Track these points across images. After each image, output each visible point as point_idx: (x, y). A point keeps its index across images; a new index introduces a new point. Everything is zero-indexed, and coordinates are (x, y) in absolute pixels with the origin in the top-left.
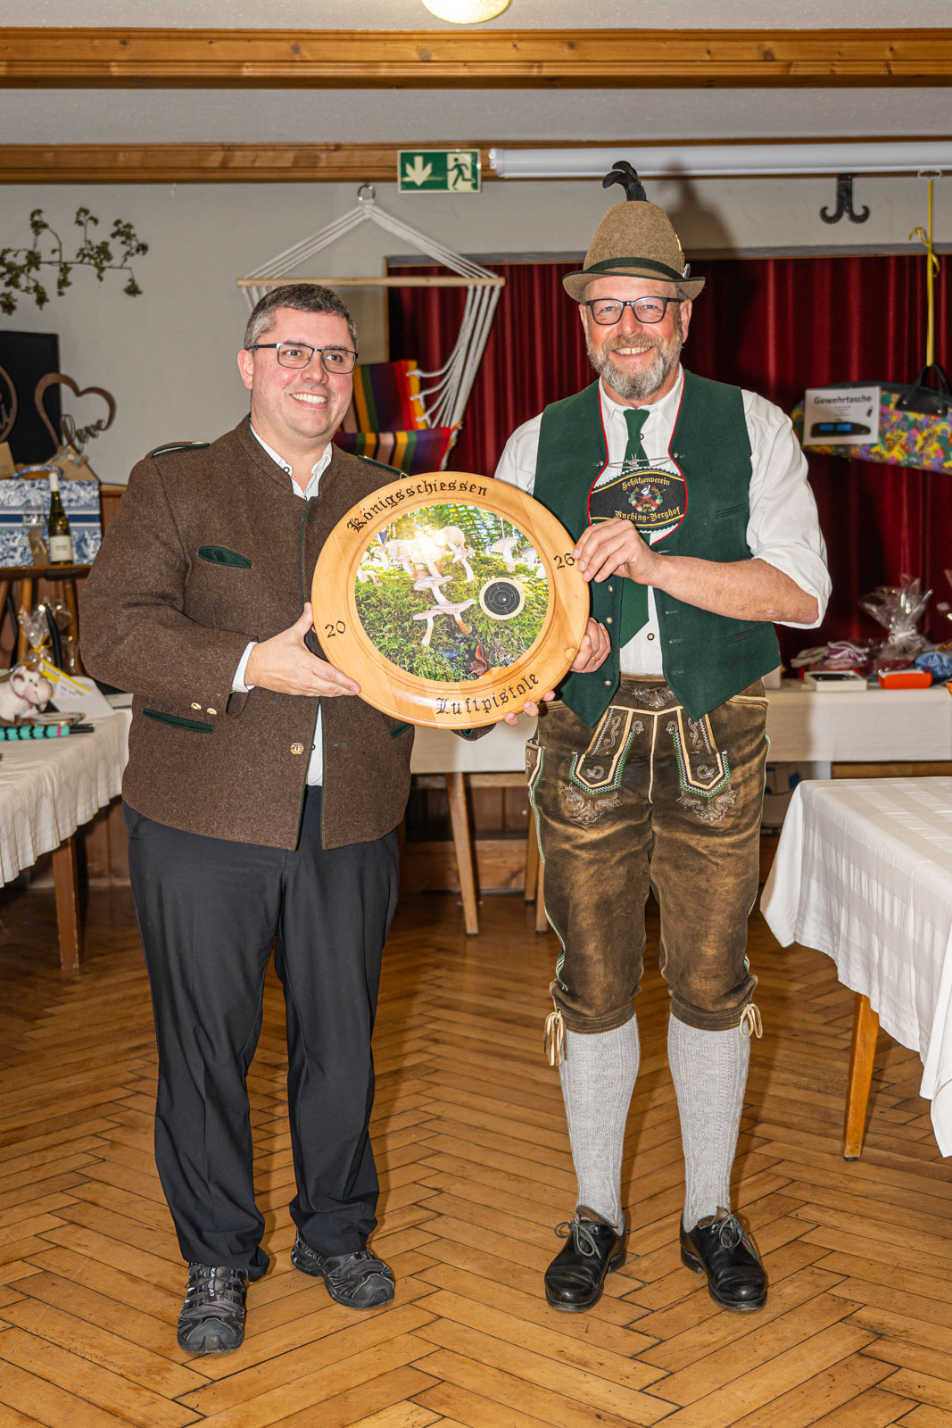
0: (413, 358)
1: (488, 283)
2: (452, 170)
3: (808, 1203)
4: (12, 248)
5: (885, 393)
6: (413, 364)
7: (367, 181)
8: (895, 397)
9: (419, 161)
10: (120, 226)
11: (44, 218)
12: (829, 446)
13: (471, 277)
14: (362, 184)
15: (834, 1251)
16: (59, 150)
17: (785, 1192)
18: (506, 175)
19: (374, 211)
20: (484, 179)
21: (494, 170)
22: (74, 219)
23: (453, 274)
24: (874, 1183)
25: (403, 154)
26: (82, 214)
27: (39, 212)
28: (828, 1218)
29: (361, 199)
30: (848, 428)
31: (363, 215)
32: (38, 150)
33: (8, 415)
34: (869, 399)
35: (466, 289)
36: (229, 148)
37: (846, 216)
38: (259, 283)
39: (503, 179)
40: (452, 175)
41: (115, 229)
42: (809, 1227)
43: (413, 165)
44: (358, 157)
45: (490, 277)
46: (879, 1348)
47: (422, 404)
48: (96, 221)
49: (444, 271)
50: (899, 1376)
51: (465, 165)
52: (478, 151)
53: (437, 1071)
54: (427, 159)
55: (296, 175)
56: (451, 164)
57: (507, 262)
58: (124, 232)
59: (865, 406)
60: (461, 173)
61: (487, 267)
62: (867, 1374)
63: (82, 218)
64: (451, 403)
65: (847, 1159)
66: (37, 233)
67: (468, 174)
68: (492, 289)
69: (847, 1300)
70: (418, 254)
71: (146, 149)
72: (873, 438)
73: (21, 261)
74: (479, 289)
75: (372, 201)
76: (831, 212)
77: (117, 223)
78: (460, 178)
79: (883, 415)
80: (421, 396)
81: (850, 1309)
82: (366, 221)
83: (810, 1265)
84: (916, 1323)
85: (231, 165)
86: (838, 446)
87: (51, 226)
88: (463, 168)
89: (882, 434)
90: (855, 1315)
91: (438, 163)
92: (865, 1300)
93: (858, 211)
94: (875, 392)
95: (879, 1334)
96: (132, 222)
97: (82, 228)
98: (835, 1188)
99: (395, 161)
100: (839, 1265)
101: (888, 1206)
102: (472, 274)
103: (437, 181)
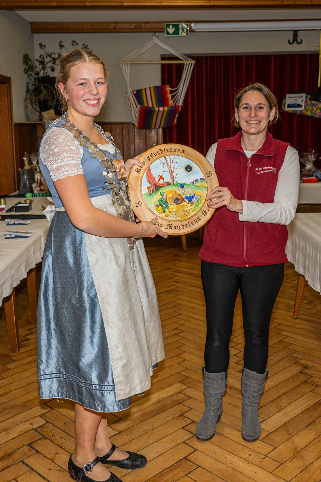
0: (168, 84)
1: (190, 62)
2: (181, 29)
3: (284, 330)
4: (54, 52)
5: (307, 95)
6: (168, 86)
7: (156, 32)
8: (309, 96)
9: (171, 26)
10: (85, 46)
11: (63, 44)
12: (292, 111)
13: (186, 61)
14: (154, 33)
15: (292, 344)
16: (67, 23)
17: (278, 327)
18: (196, 31)
19: (158, 41)
20: (190, 32)
21: (193, 29)
22: (71, 43)
23: (180, 59)
24: (303, 325)
25: (166, 25)
26: (74, 42)
27: (61, 42)
28: (289, 334)
29: (154, 37)
30: (296, 105)
31: (154, 42)
32: (61, 24)
33: (54, 101)
34: (302, 97)
35: (184, 64)
36: (116, 23)
37: (295, 43)
38: (124, 62)
39: (195, 32)
40: (181, 31)
41: (83, 47)
42: (285, 337)
43: (169, 28)
44: (153, 26)
45: (191, 61)
46: (306, 371)
47: (171, 98)
48: (77, 44)
49: (177, 59)
50: (312, 379)
51: (184, 28)
52: (188, 23)
53: (178, 291)
54: (173, 26)
55: (135, 31)
56: (180, 27)
57: (195, 56)
58: (85, 47)
59: (301, 99)
60: (183, 30)
61: (190, 57)
62: (303, 378)
63: (74, 43)
64: (179, 97)
65: (295, 318)
66: (61, 49)
67: (185, 30)
68: (192, 64)
69: (296, 358)
70: (170, 53)
71: (92, 23)
72: (303, 108)
73: (56, 56)
74: (188, 64)
75: (157, 38)
76: (291, 41)
77: (84, 45)
78: (183, 32)
79: (306, 102)
80: (170, 96)
81: (298, 360)
82: (155, 44)
83: (286, 347)
84: (316, 364)
85: (117, 28)
86: (294, 111)
87: (65, 46)
88: (184, 29)
89: (305, 107)
90: (299, 361)
91: (177, 27)
92: (301, 357)
93: (299, 41)
94: (304, 95)
95: (306, 367)
96: (88, 45)
97: (73, 46)
98: (292, 326)
99: (164, 27)
100: (294, 348)
101: (307, 332)
102: (186, 60)
103: (176, 32)
